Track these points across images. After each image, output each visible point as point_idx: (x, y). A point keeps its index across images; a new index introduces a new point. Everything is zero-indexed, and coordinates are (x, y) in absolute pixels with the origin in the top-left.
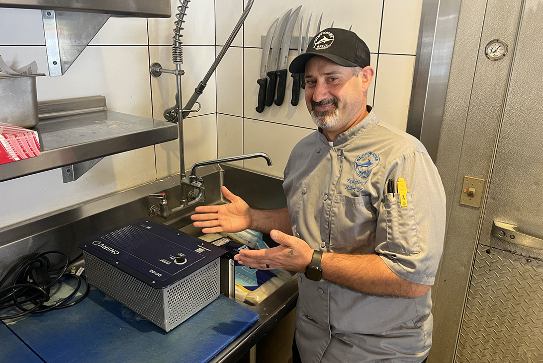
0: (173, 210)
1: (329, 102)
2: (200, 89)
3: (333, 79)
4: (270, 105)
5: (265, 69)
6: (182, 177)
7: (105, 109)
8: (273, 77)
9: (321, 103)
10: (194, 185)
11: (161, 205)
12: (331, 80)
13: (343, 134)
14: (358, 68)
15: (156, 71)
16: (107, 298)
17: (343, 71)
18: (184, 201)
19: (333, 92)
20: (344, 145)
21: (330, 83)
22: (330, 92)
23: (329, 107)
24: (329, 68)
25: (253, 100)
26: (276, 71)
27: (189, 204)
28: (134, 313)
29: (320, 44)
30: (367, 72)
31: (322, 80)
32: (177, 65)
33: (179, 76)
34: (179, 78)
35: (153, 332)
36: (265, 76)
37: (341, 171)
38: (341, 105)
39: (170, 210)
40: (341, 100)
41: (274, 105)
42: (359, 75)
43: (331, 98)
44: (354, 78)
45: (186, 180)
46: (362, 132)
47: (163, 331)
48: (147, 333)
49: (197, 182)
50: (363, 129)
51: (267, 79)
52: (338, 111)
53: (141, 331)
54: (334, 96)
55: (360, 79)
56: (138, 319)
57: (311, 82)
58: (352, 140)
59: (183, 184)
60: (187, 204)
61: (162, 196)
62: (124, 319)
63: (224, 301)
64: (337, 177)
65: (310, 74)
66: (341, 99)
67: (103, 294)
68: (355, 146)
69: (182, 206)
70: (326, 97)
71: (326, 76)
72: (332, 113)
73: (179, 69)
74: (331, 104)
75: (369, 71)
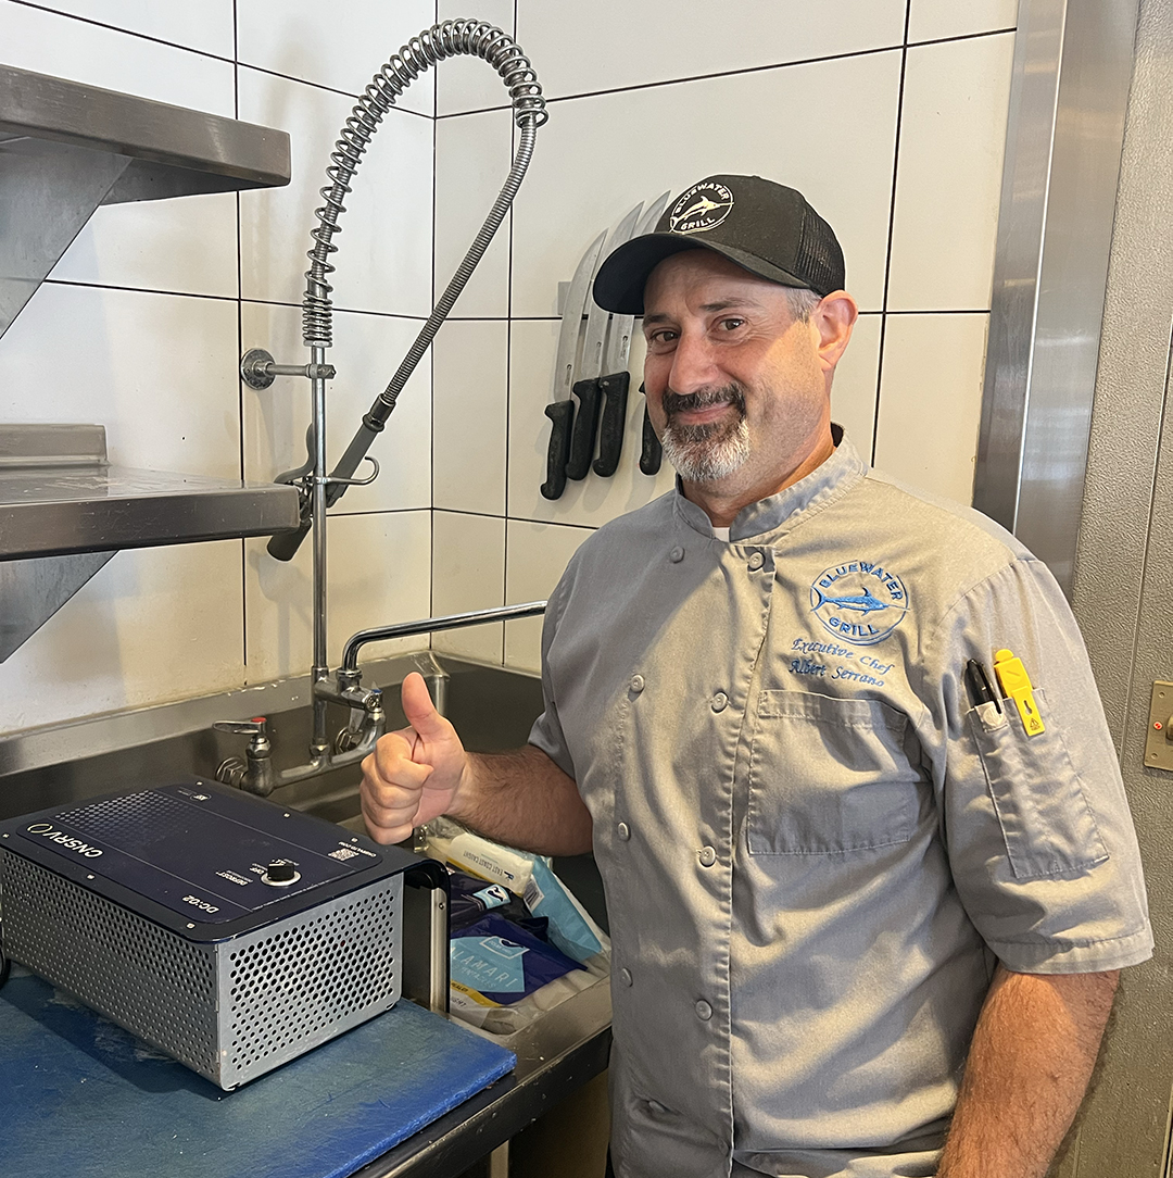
0: (287, 774)
1: (717, 399)
2: (378, 417)
3: (732, 324)
4: (580, 476)
5: (568, 374)
6: (316, 675)
7: (102, 462)
8: (590, 393)
9: (693, 401)
10: (352, 697)
11: (251, 755)
12: (723, 326)
13: (767, 503)
14: (806, 296)
15: (258, 374)
16: (58, 999)
17: (764, 302)
18: (321, 748)
19: (731, 364)
20: (767, 535)
21: (723, 337)
22: (722, 368)
23: (719, 414)
24: (720, 289)
25: (534, 465)
26: (599, 378)
27: (337, 759)
28: (130, 1039)
29: (689, 221)
30: (835, 311)
31: (695, 327)
32: (314, 348)
33: (319, 381)
34: (320, 386)
35: (184, 1093)
36: (568, 394)
37: (767, 618)
38: (754, 407)
39: (277, 770)
40: (758, 392)
41: (592, 477)
42: (811, 319)
43: (724, 383)
44: (797, 325)
45: (328, 685)
46: (824, 496)
47: (212, 1089)
48: (162, 1095)
49: (359, 689)
50: (826, 489)
51: (572, 403)
52: (749, 425)
53: (145, 1089)
54: (735, 377)
55: (815, 331)
56: (143, 1055)
57: (661, 337)
58: (793, 522)
59: (320, 697)
60: (330, 760)
61: (255, 727)
62: (98, 1056)
63: (411, 1017)
64: (758, 635)
65: (660, 309)
66: (758, 385)
67: (48, 986)
68: (810, 539)
69: (316, 764)
70: (708, 379)
71: (708, 314)
72: (728, 431)
73: (319, 362)
74: (724, 404)
75: (842, 308)
